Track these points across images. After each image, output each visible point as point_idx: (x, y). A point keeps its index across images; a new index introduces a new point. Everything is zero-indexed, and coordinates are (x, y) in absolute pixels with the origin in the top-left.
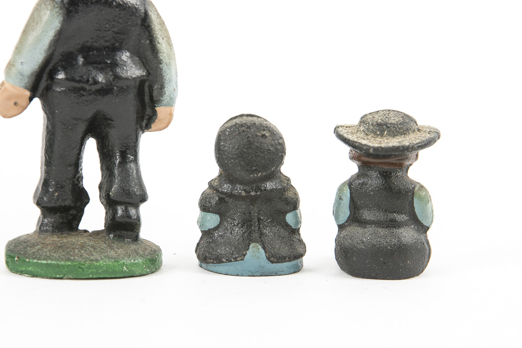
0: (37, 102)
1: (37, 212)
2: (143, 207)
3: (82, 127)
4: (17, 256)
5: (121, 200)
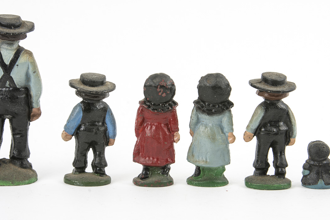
0: (255, 137)
1: (254, 169)
2: (287, 168)
3: (269, 144)
4: (250, 183)
5: (281, 166)
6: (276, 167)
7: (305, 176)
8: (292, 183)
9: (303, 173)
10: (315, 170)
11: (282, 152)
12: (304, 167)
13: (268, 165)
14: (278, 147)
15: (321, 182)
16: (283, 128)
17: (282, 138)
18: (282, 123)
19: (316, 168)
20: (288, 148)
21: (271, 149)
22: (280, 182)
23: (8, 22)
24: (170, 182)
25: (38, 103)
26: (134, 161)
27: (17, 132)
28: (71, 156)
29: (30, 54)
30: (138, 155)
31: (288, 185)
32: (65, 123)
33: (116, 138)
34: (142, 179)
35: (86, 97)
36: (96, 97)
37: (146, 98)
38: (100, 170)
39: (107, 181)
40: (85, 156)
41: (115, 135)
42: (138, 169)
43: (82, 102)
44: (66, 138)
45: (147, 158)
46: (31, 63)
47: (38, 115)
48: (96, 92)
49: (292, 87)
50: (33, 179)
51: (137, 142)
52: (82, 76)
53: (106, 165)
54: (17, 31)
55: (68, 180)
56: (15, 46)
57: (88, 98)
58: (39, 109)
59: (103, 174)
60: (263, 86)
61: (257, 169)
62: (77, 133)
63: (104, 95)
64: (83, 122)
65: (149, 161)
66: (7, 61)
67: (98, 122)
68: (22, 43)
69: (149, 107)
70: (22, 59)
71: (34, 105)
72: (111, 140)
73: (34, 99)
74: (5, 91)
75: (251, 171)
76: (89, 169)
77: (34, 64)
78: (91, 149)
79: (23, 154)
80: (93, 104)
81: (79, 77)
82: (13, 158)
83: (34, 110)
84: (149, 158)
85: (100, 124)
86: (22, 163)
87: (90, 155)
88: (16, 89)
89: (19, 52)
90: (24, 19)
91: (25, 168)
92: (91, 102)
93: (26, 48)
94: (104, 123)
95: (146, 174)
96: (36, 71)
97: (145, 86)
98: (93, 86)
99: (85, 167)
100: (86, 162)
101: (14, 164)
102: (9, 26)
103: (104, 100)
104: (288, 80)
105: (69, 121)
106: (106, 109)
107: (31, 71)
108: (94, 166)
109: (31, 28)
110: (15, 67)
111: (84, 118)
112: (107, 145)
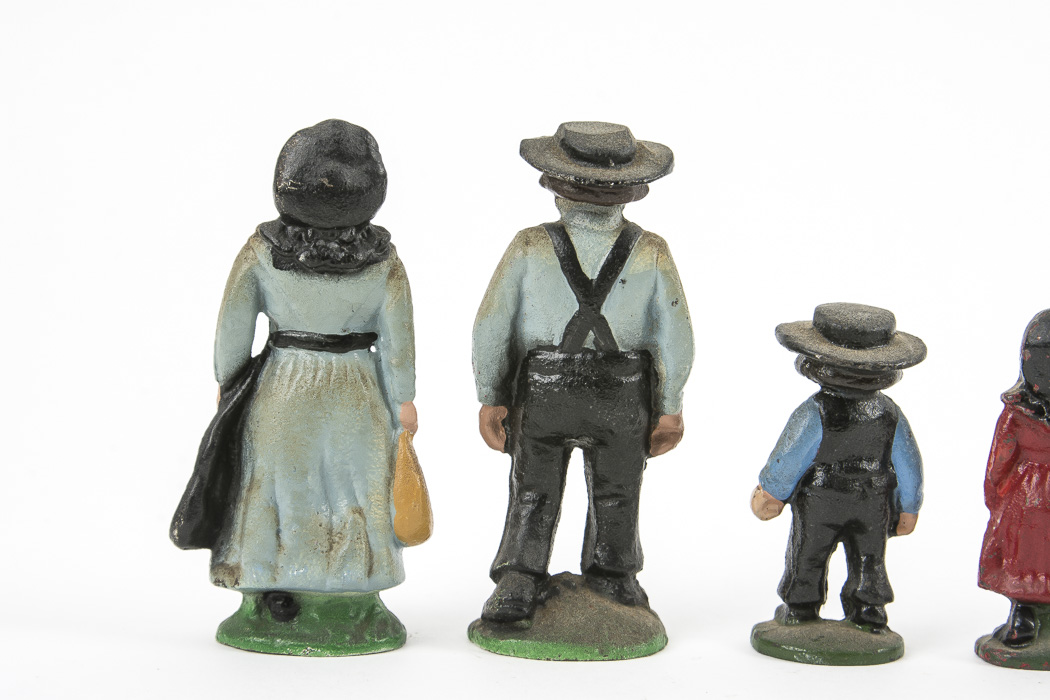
23: (596, 145)
25: (677, 400)
26: (983, 583)
27: (609, 489)
28: (776, 568)
29: (660, 245)
33: (922, 512)
34: (1009, 642)
35: (838, 382)
36: (869, 381)
37: (1028, 386)
38: (872, 612)
41: (917, 503)
42: (997, 610)
43: (818, 397)
44: (766, 510)
45: (1028, 578)
46: (665, 273)
47: (674, 437)
48: (875, 366)
51: (991, 524)
52: (818, 313)
53: (889, 598)
54: (625, 173)
56: (614, 222)
57: (845, 383)
58: (678, 420)
59: (877, 623)
63: (887, 375)
64: (821, 460)
65: (1032, 587)
66: (592, 270)
67: (870, 460)
69: (1039, 412)
70: (638, 263)
71: (668, 405)
72: (905, 517)
73: (667, 388)
74: (583, 362)
77: (671, 276)
79: (626, 559)
80: (853, 402)
81: (808, 316)
82: (593, 572)
83: (663, 421)
84: (1035, 577)
85: (874, 466)
86: (621, 587)
88: (614, 356)
89: (626, 240)
91: (630, 603)
92: (849, 397)
94: (886, 463)
95: (1024, 627)
96: (678, 301)
97: (1027, 346)
98: (859, 346)
99: (821, 601)
100: (822, 588)
101: (598, 591)
102: (601, 159)
106: (891, 420)
107: (662, 299)
108: (849, 598)
110: (617, 285)
111: (825, 446)
112: (893, 532)
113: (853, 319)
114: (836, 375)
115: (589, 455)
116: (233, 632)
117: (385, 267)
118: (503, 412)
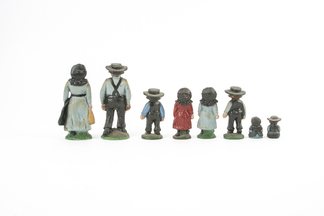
3: (234, 119)
4: (226, 136)
5: (239, 129)
6: (238, 129)
7: (250, 133)
8: (244, 137)
9: (249, 132)
10: (255, 130)
11: (240, 123)
12: (250, 129)
13: (234, 128)
14: (238, 120)
15: (257, 135)
16: (240, 111)
17: (240, 116)
18: (240, 109)
19: (255, 129)
20: (242, 121)
21: (235, 121)
22: (239, 136)
23: (116, 66)
24: (190, 137)
25: (129, 102)
26: (173, 128)
27: (120, 116)
28: (145, 127)
29: (126, 80)
30: (175, 125)
31: (243, 137)
32: (142, 111)
33: (165, 118)
34: (177, 136)
35: (151, 99)
36: (156, 99)
37: (178, 99)
38: (158, 132)
39: (161, 138)
40: (151, 126)
41: (164, 117)
42: (175, 131)
43: (149, 102)
44: (142, 118)
45: (179, 127)
46: (126, 84)
47: (129, 108)
48: (156, 97)
49: (244, 93)
50: (128, 137)
51: (174, 119)
52: (149, 90)
53: (160, 130)
54: (120, 70)
55: (143, 137)
56: (119, 77)
57: (152, 99)
58: (130, 105)
59: (159, 134)
60: (231, 93)
61: (229, 130)
62: (147, 116)
63: (159, 98)
64: (150, 110)
65: (180, 128)
66: (116, 84)
67: (157, 111)
68: (122, 76)
69: (180, 103)
70: (122, 83)
71: (128, 103)
72: (162, 119)
73: (128, 101)
74: (115, 97)
75: (226, 131)
76: (153, 132)
77: (127, 85)
78: (153, 123)
79: (123, 125)
80: (154, 102)
81: (148, 91)
82: (118, 127)
83: (127, 106)
84: (180, 127)
85: (158, 111)
86: (122, 130)
87: (153, 126)
88: (120, 96)
89: (121, 79)
90: (123, 65)
91: (124, 132)
92: (154, 101)
93: (124, 78)
94: (159, 111)
95: (179, 134)
96: (128, 88)
97: (178, 94)
98: (154, 94)
99: (151, 131)
100: (151, 129)
101: (119, 130)
102: (117, 68)
103: (159, 101)
104: (242, 90)
105: (143, 110)
106: (160, 105)
107: (126, 88)
108: (155, 131)
109: (126, 69)
110: (120, 86)
111: (150, 109)
112: (161, 121)
113: (153, 90)
114: (151, 98)
115: (117, 111)
116: (68, 137)
117: (87, 85)
118: (105, 105)
